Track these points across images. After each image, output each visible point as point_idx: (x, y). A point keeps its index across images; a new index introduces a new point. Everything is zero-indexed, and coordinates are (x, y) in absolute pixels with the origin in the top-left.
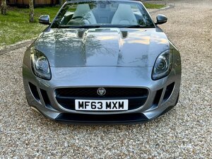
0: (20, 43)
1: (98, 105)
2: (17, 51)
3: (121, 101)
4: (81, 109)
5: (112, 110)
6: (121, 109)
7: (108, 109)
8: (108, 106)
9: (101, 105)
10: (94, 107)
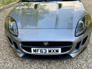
0: (11, 4)
1: (44, 51)
2: (9, 9)
3: (57, 49)
4: (35, 53)
5: (52, 53)
6: (57, 53)
7: (50, 53)
8: (50, 51)
9: (46, 51)
10: (42, 52)
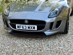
1: (25, 27)
3: (34, 26)
4: (18, 28)
6: (34, 29)
7: (29, 29)
10: (23, 28)
